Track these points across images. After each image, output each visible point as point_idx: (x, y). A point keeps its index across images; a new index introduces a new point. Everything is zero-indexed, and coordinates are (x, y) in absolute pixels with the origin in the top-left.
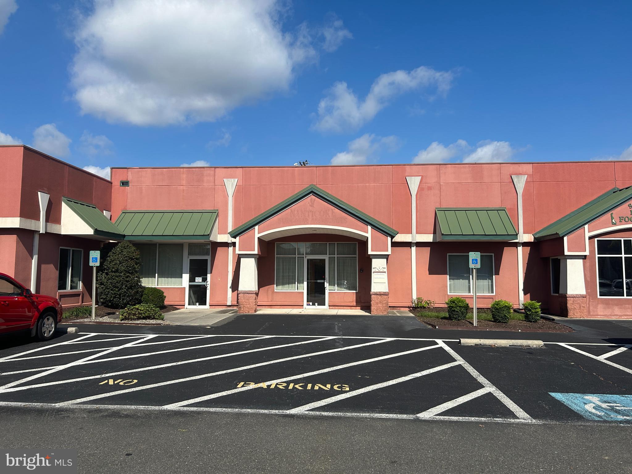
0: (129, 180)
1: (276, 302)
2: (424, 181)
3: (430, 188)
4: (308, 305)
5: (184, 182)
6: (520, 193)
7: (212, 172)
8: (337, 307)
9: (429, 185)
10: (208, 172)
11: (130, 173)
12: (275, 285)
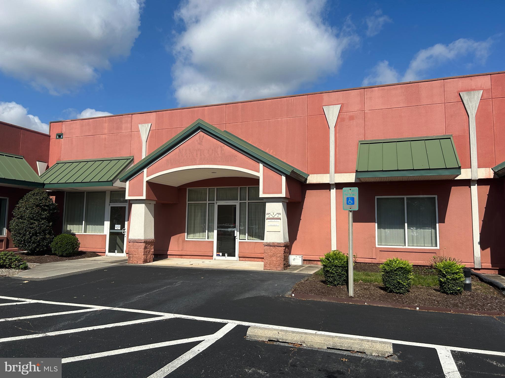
0: (63, 133)
1: (186, 252)
2: (345, 109)
3: (352, 118)
4: (218, 255)
5: (106, 131)
6: (472, 115)
7: (129, 119)
8: (247, 259)
9: (351, 114)
10: (126, 119)
11: (64, 126)
12: (186, 234)
